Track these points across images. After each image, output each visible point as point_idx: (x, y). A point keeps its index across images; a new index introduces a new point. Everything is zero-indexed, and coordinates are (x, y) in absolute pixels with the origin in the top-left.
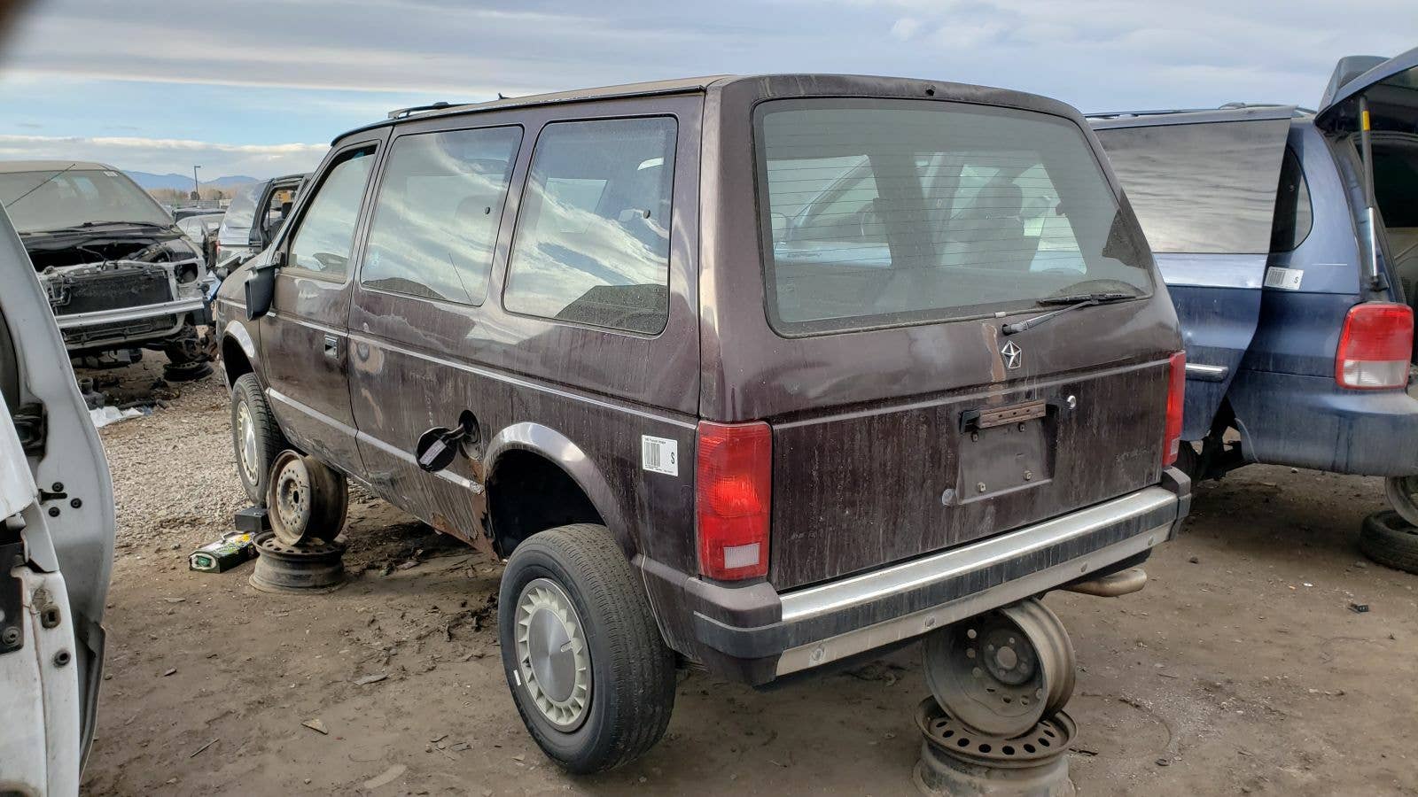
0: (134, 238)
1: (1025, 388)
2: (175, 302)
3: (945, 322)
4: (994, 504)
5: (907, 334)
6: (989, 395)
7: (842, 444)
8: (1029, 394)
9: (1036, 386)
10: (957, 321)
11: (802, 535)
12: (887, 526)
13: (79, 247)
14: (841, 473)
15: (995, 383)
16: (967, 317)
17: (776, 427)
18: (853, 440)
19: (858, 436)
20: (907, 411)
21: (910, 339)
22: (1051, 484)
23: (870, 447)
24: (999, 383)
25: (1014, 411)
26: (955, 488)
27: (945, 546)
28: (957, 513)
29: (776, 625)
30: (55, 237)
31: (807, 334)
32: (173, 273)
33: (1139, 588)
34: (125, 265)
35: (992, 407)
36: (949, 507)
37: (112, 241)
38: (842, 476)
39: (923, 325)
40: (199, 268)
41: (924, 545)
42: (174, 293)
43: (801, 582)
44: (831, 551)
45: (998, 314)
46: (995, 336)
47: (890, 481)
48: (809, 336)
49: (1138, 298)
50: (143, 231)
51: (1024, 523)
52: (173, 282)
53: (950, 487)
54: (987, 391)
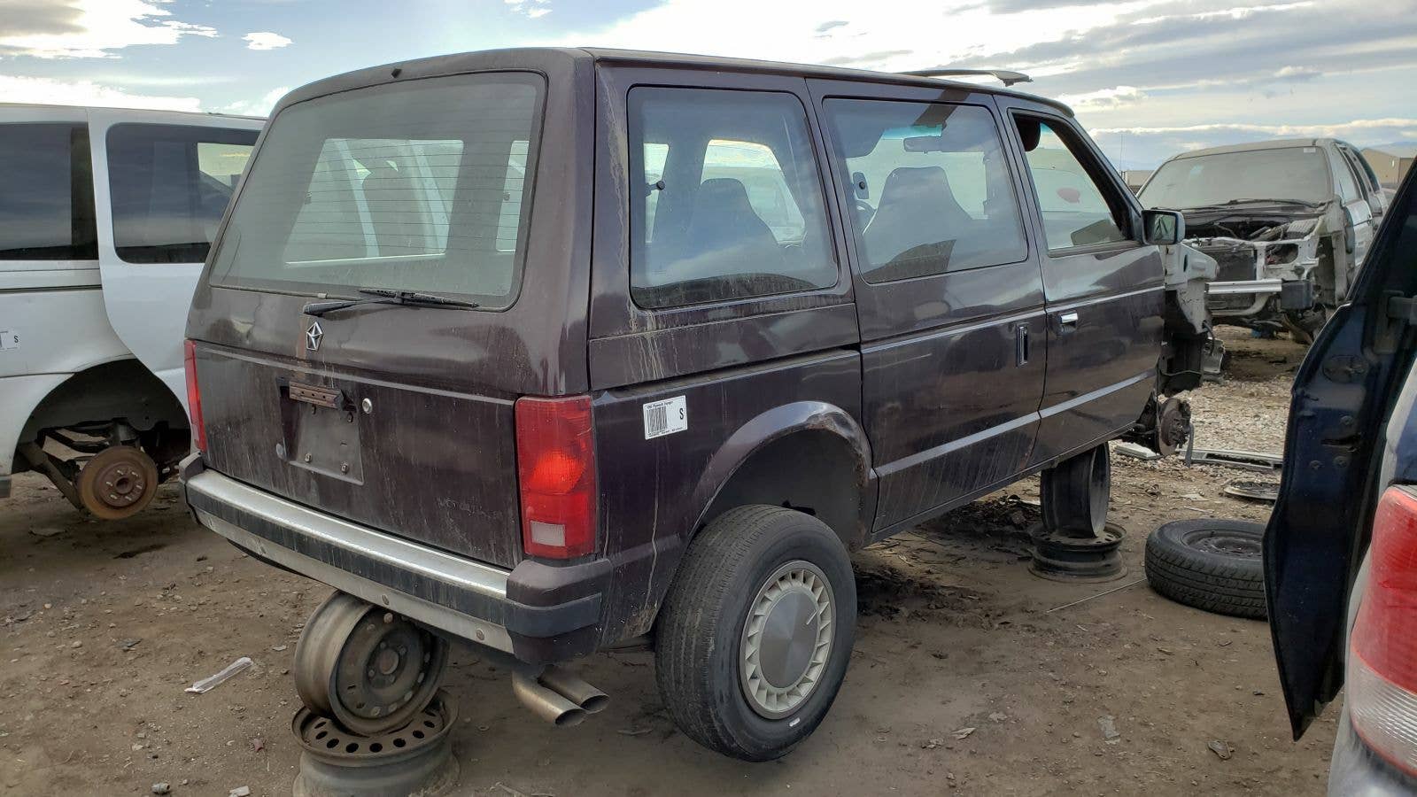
0: (1268, 216)
1: (323, 373)
2: (1258, 281)
3: (284, 294)
4: (315, 479)
6: (296, 369)
8: (326, 380)
9: (333, 375)
13: (1217, 224)
15: (299, 360)
21: (260, 302)
22: (363, 488)
24: (305, 361)
25: (313, 392)
26: (283, 445)
28: (290, 471)
30: (1196, 213)
32: (1264, 253)
34: (1220, 242)
35: (298, 381)
36: (282, 461)
37: (1243, 219)
39: (271, 293)
40: (1299, 249)
42: (1259, 273)
45: (319, 295)
49: (479, 307)
50: (1282, 208)
51: (345, 515)
52: (1261, 262)
53: (280, 443)
54: (295, 365)
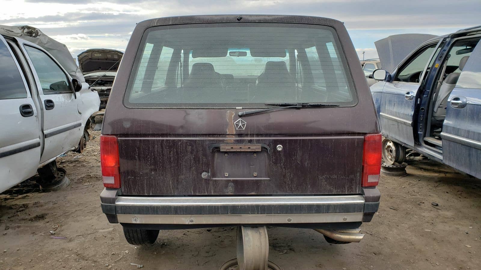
1: (248, 138)
3: (207, 109)
4: (233, 183)
5: (186, 111)
6: (226, 139)
7: (149, 148)
8: (250, 141)
9: (255, 138)
10: (214, 109)
11: (133, 177)
12: (174, 181)
14: (149, 158)
15: (229, 135)
16: (219, 108)
17: (119, 138)
18: (154, 147)
19: (156, 146)
20: (181, 140)
21: (187, 113)
22: (270, 180)
23: (162, 151)
24: (232, 135)
25: (240, 147)
26: (209, 172)
27: (206, 194)
28: (211, 183)
29: (112, 204)
31: (137, 108)
33: (358, 241)
35: (227, 143)
36: (206, 179)
38: (149, 159)
39: (195, 109)
41: (194, 191)
43: (134, 194)
44: (147, 186)
45: (237, 108)
46: (233, 116)
47: (173, 165)
48: (138, 109)
49: (340, 106)
51: (253, 193)
53: (206, 172)
54: (225, 137)
